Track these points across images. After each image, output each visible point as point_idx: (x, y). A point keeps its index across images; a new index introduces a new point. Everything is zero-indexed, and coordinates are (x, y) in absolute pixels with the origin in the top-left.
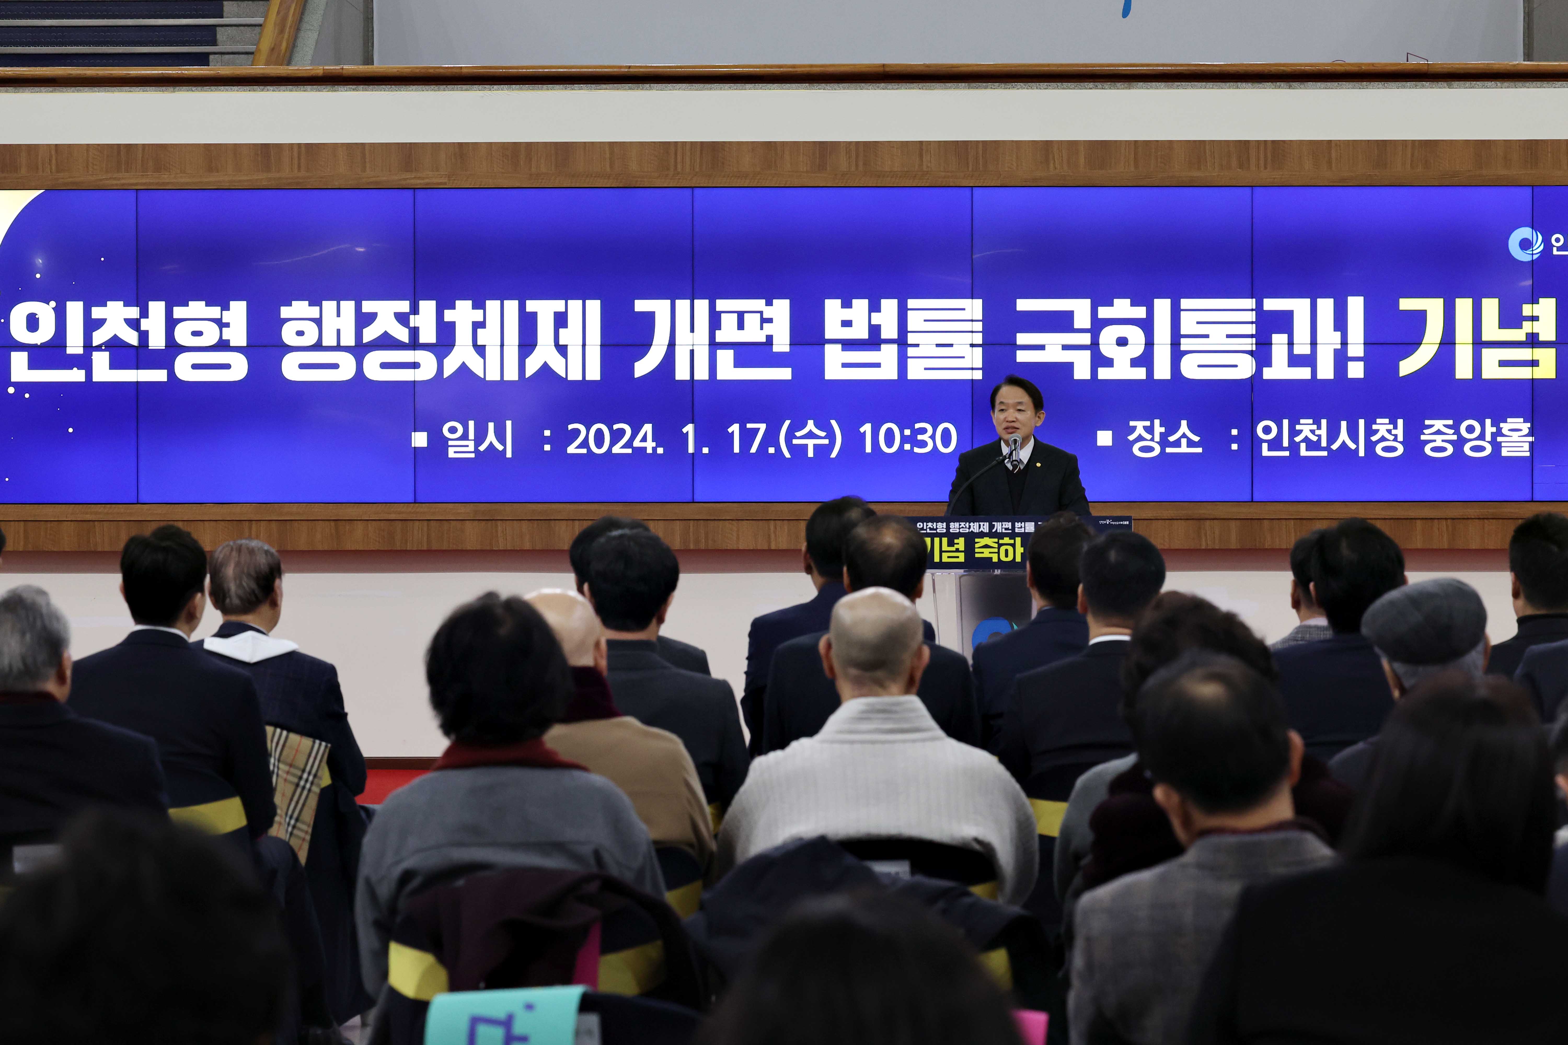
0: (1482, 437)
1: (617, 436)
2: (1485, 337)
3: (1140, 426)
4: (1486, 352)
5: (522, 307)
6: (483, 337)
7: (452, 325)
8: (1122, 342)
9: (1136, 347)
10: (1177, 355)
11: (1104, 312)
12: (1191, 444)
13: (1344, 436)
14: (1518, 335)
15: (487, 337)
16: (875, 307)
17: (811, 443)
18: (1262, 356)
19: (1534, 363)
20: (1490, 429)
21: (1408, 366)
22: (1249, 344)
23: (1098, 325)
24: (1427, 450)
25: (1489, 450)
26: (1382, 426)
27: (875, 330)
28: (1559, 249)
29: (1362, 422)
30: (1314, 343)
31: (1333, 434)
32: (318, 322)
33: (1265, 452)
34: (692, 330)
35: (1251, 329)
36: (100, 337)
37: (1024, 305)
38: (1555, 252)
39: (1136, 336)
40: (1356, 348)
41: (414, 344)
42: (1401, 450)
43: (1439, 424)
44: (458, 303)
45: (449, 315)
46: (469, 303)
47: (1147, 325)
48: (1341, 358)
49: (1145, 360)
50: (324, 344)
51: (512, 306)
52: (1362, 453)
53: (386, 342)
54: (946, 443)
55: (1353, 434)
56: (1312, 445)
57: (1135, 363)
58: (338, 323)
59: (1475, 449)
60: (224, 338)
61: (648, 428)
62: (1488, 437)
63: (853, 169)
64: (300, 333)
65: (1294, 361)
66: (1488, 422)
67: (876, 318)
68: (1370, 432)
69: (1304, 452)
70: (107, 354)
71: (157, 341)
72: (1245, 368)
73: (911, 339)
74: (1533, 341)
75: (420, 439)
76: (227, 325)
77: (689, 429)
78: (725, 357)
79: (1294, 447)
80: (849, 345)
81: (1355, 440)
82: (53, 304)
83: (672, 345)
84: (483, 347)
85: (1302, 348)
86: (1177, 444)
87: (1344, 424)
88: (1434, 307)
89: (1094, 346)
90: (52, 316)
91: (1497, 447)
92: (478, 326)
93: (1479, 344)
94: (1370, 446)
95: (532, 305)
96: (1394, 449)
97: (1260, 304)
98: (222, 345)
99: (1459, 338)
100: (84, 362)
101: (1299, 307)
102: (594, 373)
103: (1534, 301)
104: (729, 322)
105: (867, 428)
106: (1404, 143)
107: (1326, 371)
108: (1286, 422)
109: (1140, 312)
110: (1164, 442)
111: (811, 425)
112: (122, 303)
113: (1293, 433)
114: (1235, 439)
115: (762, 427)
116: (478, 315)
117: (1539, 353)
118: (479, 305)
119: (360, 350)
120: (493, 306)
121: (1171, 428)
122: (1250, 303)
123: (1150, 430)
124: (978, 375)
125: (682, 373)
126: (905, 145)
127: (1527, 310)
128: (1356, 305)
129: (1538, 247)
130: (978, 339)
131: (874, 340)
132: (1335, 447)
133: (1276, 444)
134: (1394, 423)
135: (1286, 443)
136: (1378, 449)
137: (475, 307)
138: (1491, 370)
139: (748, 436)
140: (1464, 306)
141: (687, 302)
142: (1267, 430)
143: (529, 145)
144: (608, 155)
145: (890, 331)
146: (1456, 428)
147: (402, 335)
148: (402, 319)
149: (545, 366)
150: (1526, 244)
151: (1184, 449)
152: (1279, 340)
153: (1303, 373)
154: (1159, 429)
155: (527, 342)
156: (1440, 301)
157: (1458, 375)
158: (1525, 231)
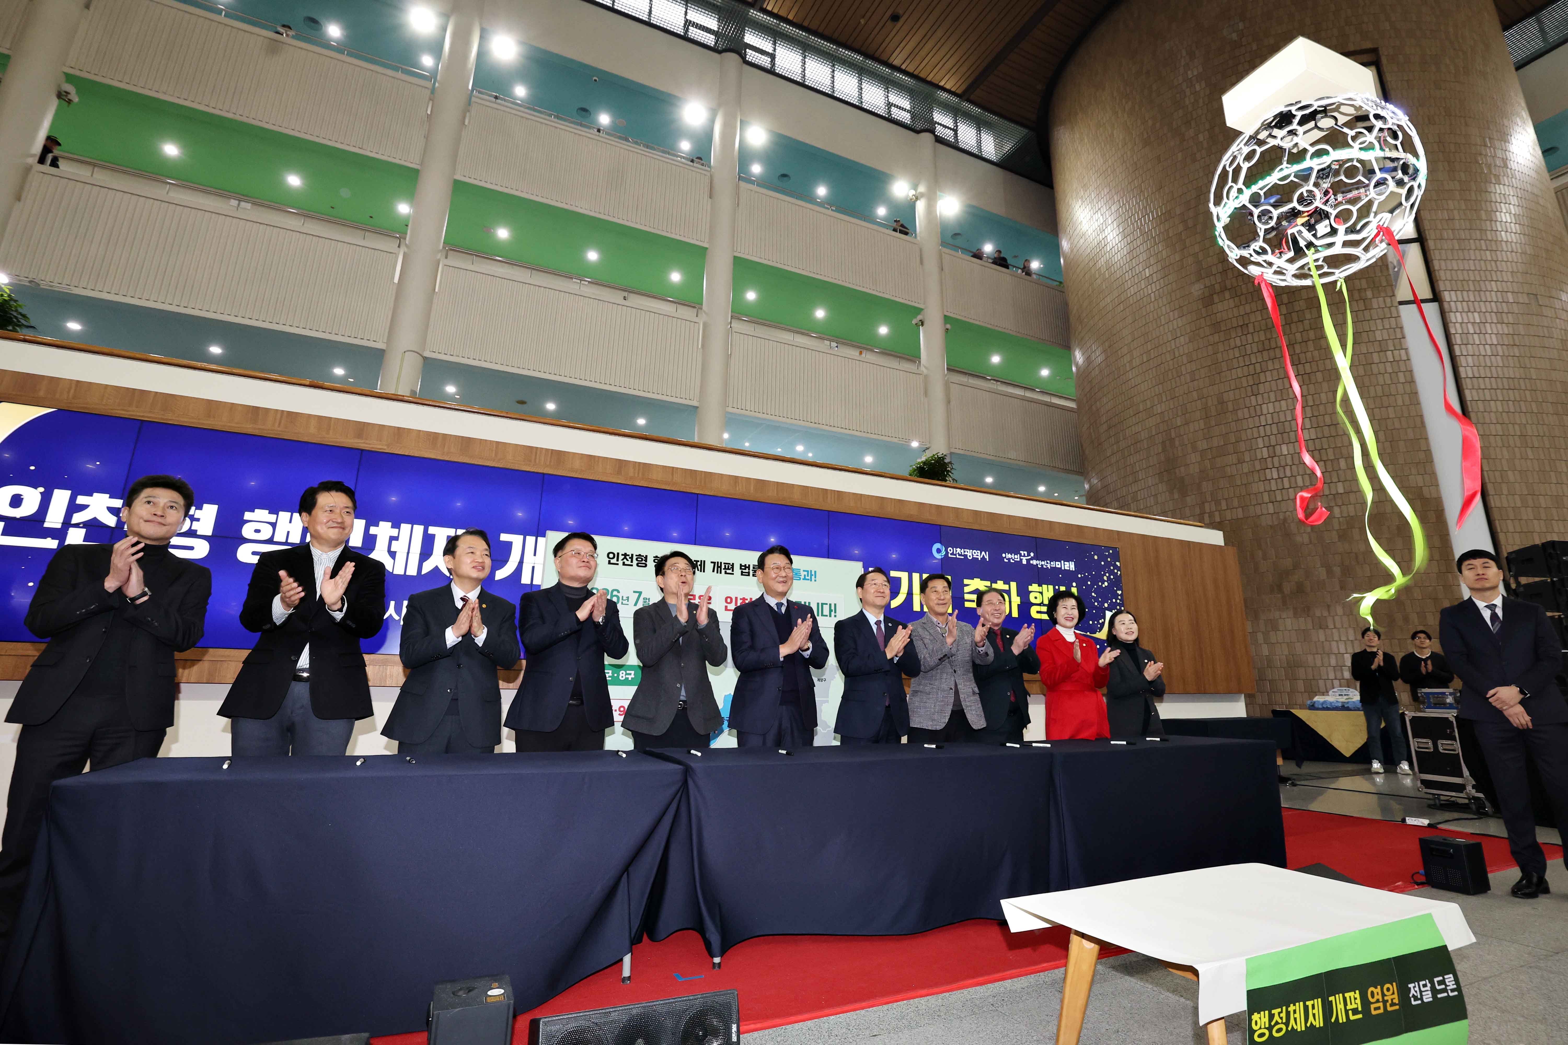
5: (426, 531)
6: (395, 546)
7: (374, 537)
15: (398, 546)
28: (951, 554)
32: (274, 525)
34: (535, 555)
36: (80, 518)
38: (950, 556)
44: (381, 523)
45: (373, 530)
46: (390, 524)
50: (275, 540)
51: (419, 529)
58: (289, 527)
60: (192, 528)
63: (636, 475)
64: (257, 531)
70: (84, 530)
76: (198, 520)
82: (41, 489)
83: (521, 563)
84: (395, 552)
88: (904, 576)
90: (38, 498)
92: (392, 539)
95: (432, 530)
98: (190, 533)
99: (914, 592)
100: (59, 534)
106: (891, 499)
112: (108, 495)
116: (394, 532)
118: (396, 525)
120: (405, 528)
125: (526, 580)
126: (664, 468)
129: (943, 553)
137: (392, 527)
140: (916, 577)
141: (534, 538)
143: (445, 436)
144: (494, 449)
149: (436, 569)
150: (939, 551)
155: (426, 552)
156: (907, 574)
157: (914, 610)
158: (937, 546)
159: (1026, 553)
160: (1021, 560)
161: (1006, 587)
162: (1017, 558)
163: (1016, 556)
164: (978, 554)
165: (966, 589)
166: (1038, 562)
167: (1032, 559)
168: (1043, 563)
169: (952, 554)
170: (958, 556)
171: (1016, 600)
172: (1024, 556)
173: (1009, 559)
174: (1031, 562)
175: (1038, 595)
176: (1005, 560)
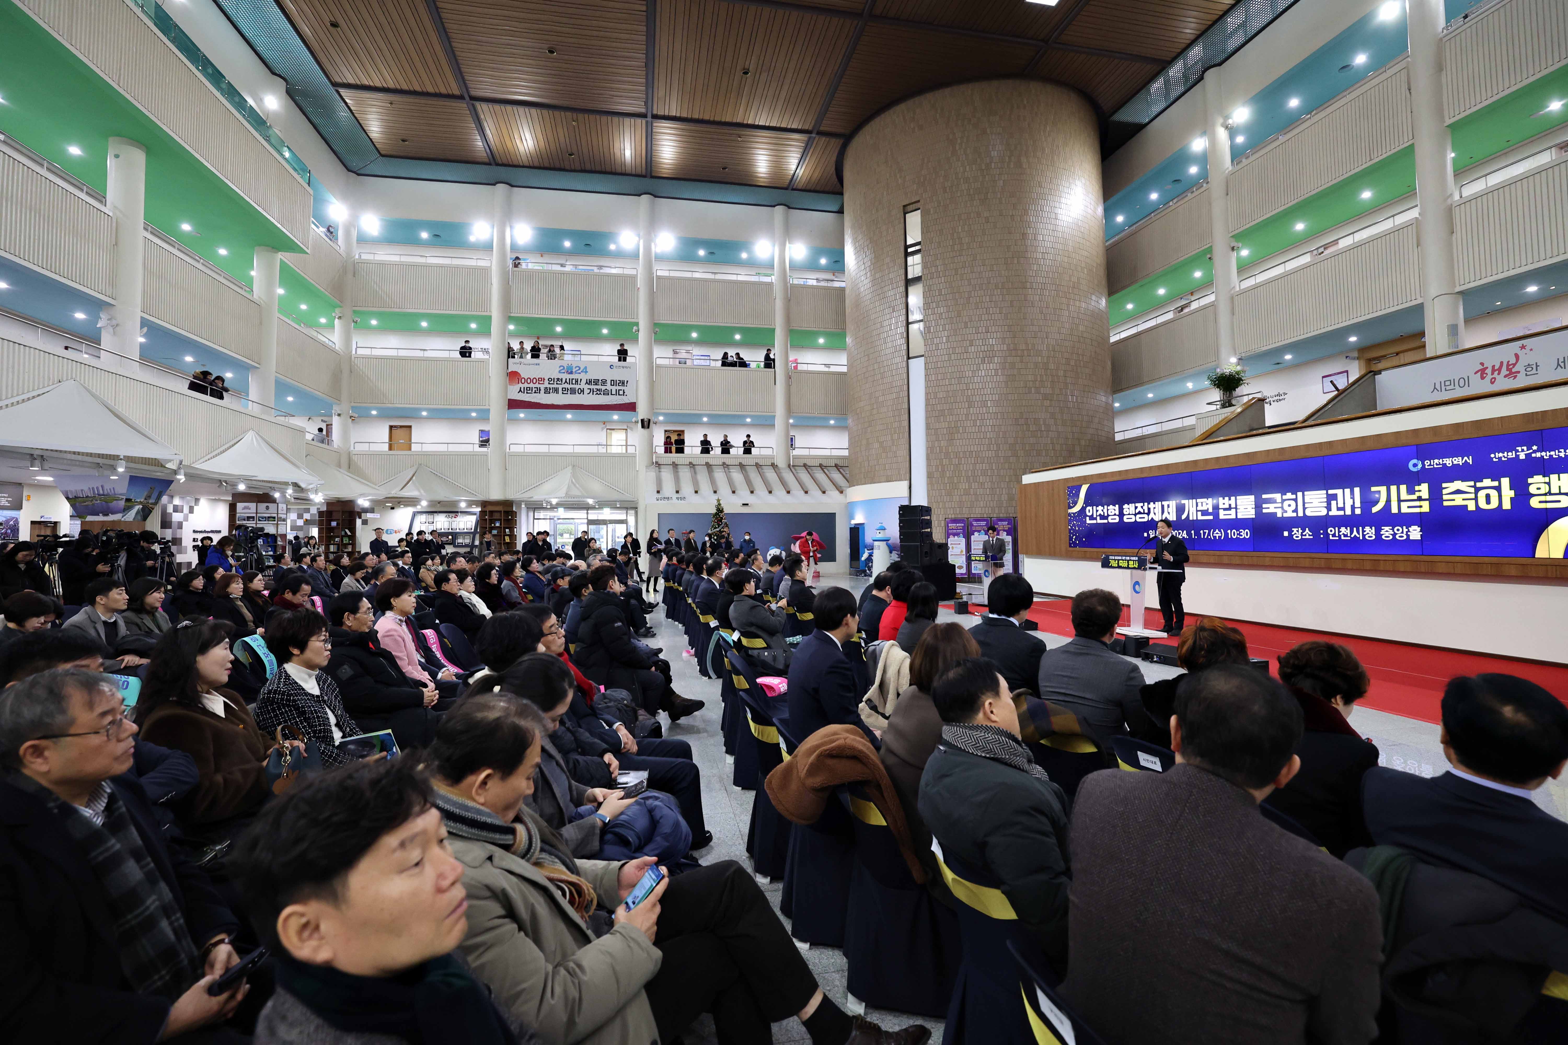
0: (1402, 533)
1: (1179, 533)
2: (1402, 499)
3: (1295, 530)
4: (1402, 503)
7: (1150, 508)
8: (1289, 505)
9: (1293, 507)
10: (1304, 509)
11: (1284, 497)
12: (1309, 535)
13: (1355, 533)
14: (1414, 497)
15: (1156, 511)
16: (1230, 499)
17: (1217, 535)
18: (1329, 508)
19: (1421, 507)
20: (1405, 530)
21: (1375, 510)
22: (1325, 505)
23: (1283, 501)
24: (1383, 537)
25: (1405, 537)
26: (1367, 529)
27: (1230, 505)
29: (1361, 528)
30: (1344, 503)
31: (1352, 532)
32: (1129, 509)
33: (1331, 538)
34: (1192, 507)
35: (1325, 500)
36: (1098, 514)
37: (1264, 496)
38: (1427, 467)
39: (1293, 503)
40: (1358, 504)
41: (1144, 513)
42: (1374, 537)
43: (1387, 528)
44: (1150, 503)
45: (1149, 506)
46: (1153, 503)
47: (1296, 500)
48: (1353, 508)
49: (1296, 511)
50: (1130, 514)
51: (1160, 503)
52: (1361, 538)
53: (1140, 513)
54: (1247, 535)
55: (1358, 532)
56: (1345, 536)
57: (1293, 511)
59: (1400, 537)
61: (1185, 532)
62: (1405, 533)
65: (1339, 509)
66: (1404, 527)
67: (1230, 502)
68: (1363, 531)
69: (1343, 538)
71: (1106, 515)
72: (1324, 512)
73: (1238, 507)
74: (1420, 499)
75: (1145, 535)
77: (1193, 532)
78: (1199, 513)
79: (1340, 536)
80: (1225, 509)
81: (1359, 534)
83: (1189, 511)
85: (1341, 505)
86: (1305, 535)
87: (1355, 529)
88: (1383, 489)
89: (1282, 508)
91: (1408, 536)
92: (1154, 508)
93: (1400, 501)
94: (1364, 536)
95: (1163, 503)
96: (1371, 537)
97: (1327, 492)
98: (1115, 515)
99: (1392, 499)
100: (1096, 519)
101: (1339, 492)
102: (1175, 519)
103: (1419, 485)
104: (1200, 504)
105: (1229, 531)
107: (1348, 512)
108: (1337, 528)
109: (1294, 497)
110: (1302, 535)
111: (1217, 530)
112: (1101, 506)
113: (1339, 532)
114: (1322, 534)
115: (1207, 531)
116: (1154, 506)
117: (1422, 503)
119: (1135, 515)
120: (1156, 503)
121: (1304, 530)
122: (1325, 492)
123: (1298, 531)
124: (1254, 516)
125: (1191, 518)
127: (1417, 488)
128: (1357, 490)
129: (1420, 466)
130: (1254, 506)
131: (1230, 508)
132: (1352, 536)
133: (1334, 535)
134: (1371, 528)
135: (1337, 535)
136: (1367, 537)
138: (1405, 509)
139: (1204, 533)
140: (1393, 488)
141: (1191, 500)
142: (1331, 531)
145: (1233, 506)
146: (1393, 529)
147: (1142, 511)
148: (1142, 507)
150: (1415, 465)
151: (1307, 537)
152: (1333, 503)
153: (1341, 513)
154: (1300, 531)
155: (1163, 512)
156: (1385, 487)
157: (1393, 512)
158: (1415, 461)
159: (1525, 448)
160: (1517, 456)
161: (1496, 484)
162: (1512, 455)
163: (1510, 454)
164: (1458, 461)
165: (1444, 491)
166: (1544, 454)
167: (1535, 452)
168: (1552, 453)
169: (1430, 465)
170: (1435, 466)
171: (1508, 494)
172: (1523, 450)
173: (1500, 458)
174: (1534, 455)
175: (1542, 486)
176: (1494, 460)
